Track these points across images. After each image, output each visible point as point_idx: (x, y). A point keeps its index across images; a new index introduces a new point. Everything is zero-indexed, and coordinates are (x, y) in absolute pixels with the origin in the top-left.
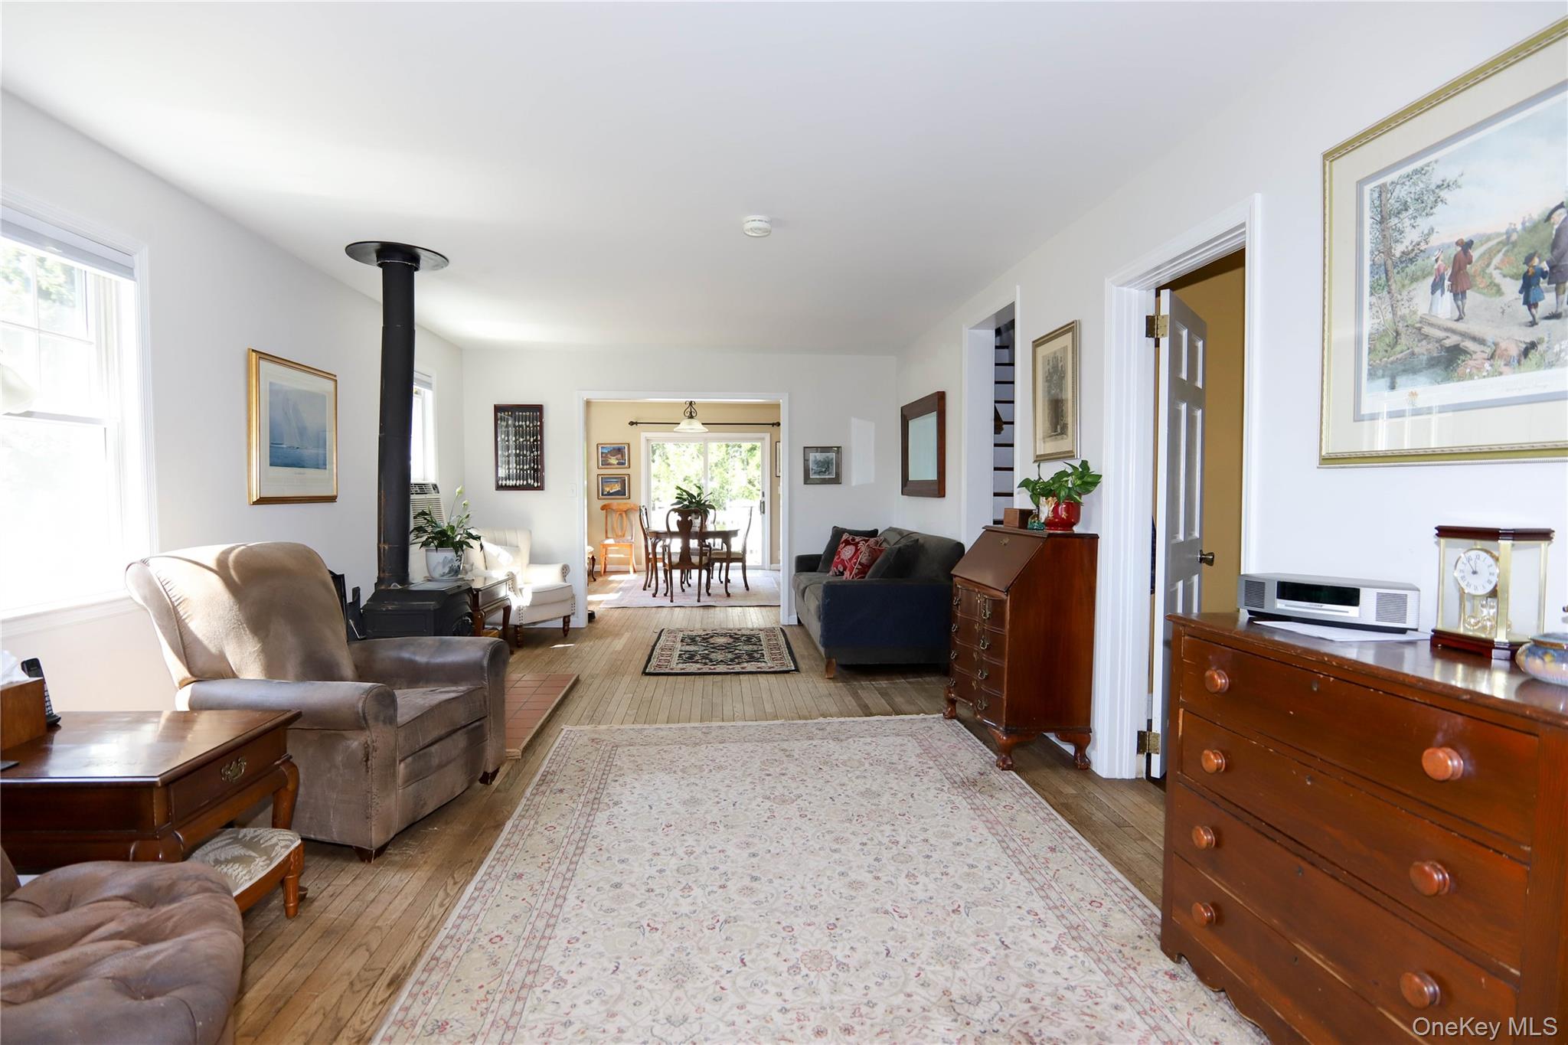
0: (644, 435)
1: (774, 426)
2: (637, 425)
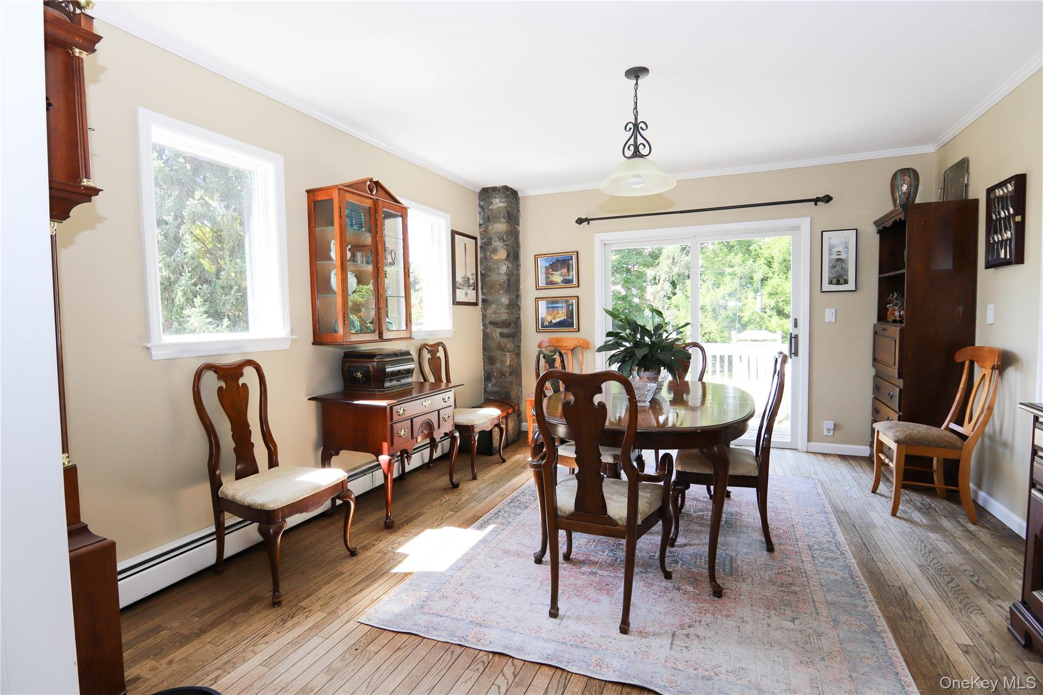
0: (599, 238)
1: (818, 203)
2: (588, 223)
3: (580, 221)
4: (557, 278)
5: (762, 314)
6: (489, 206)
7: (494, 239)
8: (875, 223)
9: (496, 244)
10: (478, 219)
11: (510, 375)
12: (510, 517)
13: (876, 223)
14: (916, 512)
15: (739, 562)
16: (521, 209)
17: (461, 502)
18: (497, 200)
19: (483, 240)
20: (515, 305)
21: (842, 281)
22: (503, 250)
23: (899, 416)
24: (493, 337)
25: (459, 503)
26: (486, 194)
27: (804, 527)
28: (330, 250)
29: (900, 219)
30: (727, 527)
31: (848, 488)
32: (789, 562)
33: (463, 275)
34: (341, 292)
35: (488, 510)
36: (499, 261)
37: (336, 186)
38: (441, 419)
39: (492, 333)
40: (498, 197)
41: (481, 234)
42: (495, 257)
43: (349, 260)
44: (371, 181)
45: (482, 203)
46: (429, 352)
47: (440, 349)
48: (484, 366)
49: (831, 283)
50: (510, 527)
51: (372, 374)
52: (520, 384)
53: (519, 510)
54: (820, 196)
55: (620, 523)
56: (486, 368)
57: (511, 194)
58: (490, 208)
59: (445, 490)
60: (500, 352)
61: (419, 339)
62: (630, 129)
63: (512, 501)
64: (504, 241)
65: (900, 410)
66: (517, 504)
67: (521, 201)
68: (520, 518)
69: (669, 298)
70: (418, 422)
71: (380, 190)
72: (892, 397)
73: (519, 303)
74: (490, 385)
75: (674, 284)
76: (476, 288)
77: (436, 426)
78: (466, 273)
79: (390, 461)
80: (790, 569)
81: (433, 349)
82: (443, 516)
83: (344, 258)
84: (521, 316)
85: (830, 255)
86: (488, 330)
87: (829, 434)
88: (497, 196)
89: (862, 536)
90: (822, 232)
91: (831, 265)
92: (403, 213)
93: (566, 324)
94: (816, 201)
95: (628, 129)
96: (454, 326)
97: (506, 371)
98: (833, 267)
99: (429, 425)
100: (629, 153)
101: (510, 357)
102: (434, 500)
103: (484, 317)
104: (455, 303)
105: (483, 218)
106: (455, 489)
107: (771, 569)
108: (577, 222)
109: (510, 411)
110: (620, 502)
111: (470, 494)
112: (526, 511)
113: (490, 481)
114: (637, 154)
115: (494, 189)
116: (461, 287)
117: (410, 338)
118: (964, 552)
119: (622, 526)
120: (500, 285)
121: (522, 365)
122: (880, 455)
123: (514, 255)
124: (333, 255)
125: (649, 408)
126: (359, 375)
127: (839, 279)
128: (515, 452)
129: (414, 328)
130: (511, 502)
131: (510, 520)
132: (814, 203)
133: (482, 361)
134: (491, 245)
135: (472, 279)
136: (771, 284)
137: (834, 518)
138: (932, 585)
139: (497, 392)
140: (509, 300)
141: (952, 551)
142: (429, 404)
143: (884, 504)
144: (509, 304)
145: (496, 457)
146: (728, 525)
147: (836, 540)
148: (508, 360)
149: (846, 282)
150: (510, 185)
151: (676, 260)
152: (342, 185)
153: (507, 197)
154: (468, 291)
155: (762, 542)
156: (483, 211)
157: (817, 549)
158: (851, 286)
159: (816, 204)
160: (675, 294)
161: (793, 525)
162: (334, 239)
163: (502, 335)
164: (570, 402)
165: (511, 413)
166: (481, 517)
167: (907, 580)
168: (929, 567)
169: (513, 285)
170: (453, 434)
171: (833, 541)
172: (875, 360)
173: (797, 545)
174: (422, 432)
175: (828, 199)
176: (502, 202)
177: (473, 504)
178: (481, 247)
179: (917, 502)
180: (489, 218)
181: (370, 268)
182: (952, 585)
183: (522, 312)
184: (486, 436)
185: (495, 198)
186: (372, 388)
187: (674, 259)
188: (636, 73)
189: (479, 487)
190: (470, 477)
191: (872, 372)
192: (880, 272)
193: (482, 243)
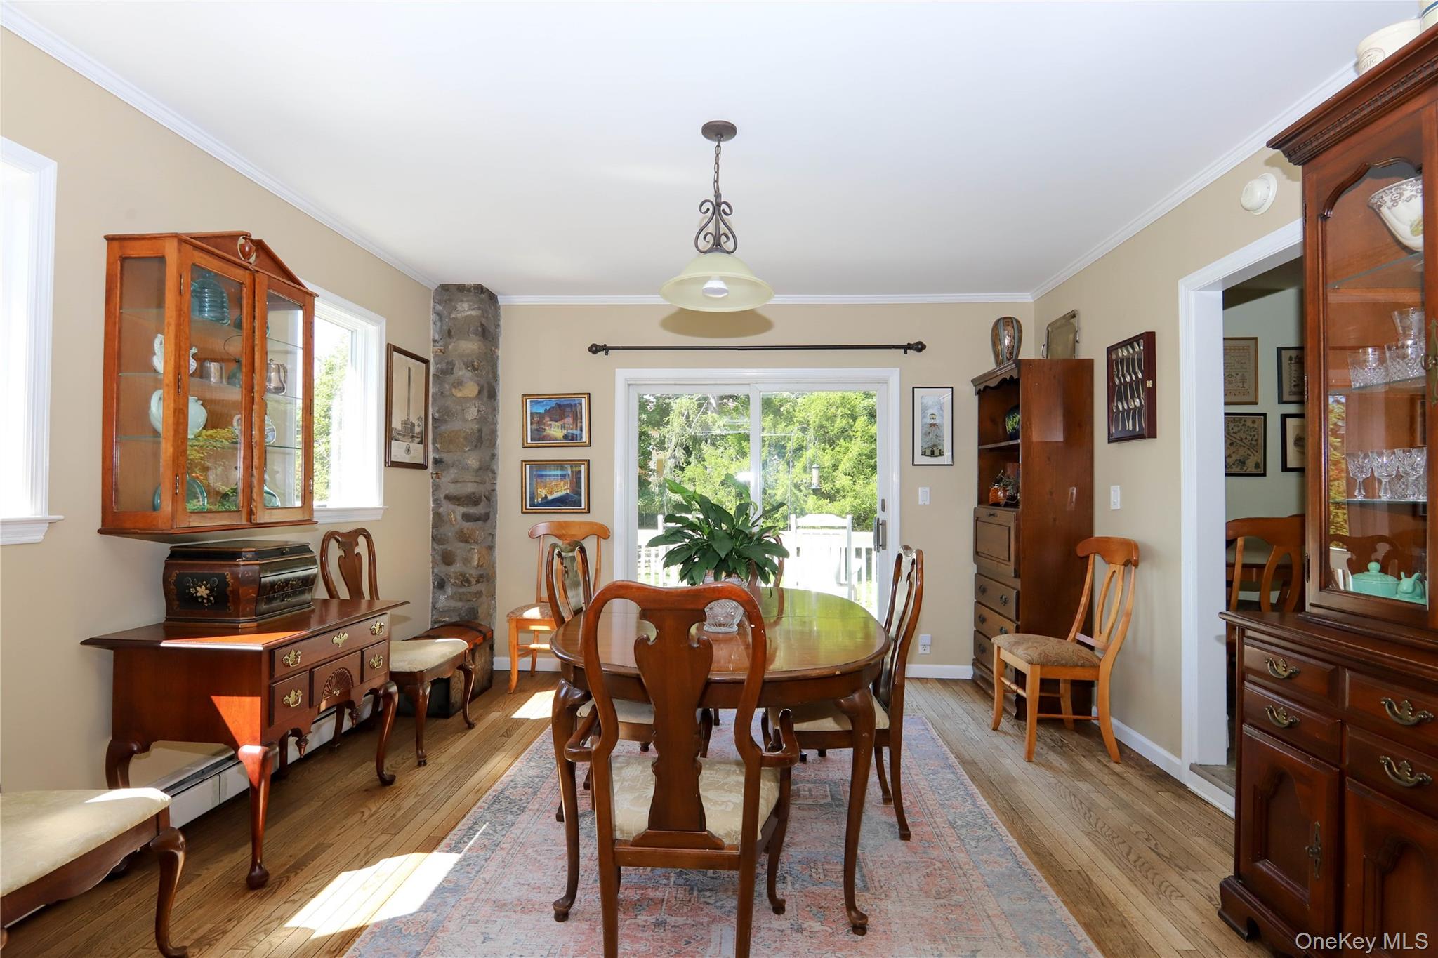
0: (622, 375)
1: (908, 351)
2: (607, 353)
3: (595, 349)
4: (555, 431)
5: (797, 492)
6: (450, 313)
7: (457, 366)
8: (973, 381)
9: (461, 373)
10: (432, 333)
11: (478, 582)
12: (495, 831)
13: (975, 382)
14: (1051, 753)
15: (870, 864)
16: (502, 323)
17: (402, 811)
18: (466, 305)
19: (439, 366)
20: (487, 469)
21: (937, 452)
22: (472, 383)
23: (1017, 627)
24: (451, 521)
25: (398, 815)
26: (449, 293)
27: (933, 792)
28: (152, 353)
29: (1011, 377)
30: (837, 806)
31: (963, 726)
32: (935, 853)
33: (404, 418)
34: (171, 433)
35: (452, 824)
36: (467, 399)
37: (176, 236)
38: (366, 667)
39: (449, 514)
40: (467, 301)
41: (436, 355)
42: (459, 394)
43: (192, 375)
44: (247, 237)
45: (439, 308)
46: (341, 545)
47: (362, 540)
48: (433, 568)
49: (924, 454)
50: (500, 854)
51: (230, 589)
52: (492, 595)
53: (510, 817)
54: (912, 342)
55: (727, 842)
56: (435, 570)
57: (485, 297)
58: (453, 316)
59: (369, 792)
60: (462, 545)
61: (324, 524)
62: (708, 210)
63: (496, 800)
64: (474, 369)
65: (1018, 618)
66: (505, 805)
67: (502, 312)
68: (515, 831)
69: (682, 469)
70: (323, 674)
71: (263, 256)
72: (1006, 602)
73: (495, 467)
74: (442, 598)
75: (688, 451)
76: (423, 441)
77: (356, 678)
78: (408, 414)
79: (265, 755)
80: (938, 864)
81: (347, 540)
82: (368, 847)
83: (182, 370)
84: (498, 488)
85: (923, 417)
86: (441, 510)
87: (925, 652)
88: (465, 299)
89: (1006, 797)
90: (913, 388)
91: (924, 431)
92: (305, 301)
93: (569, 501)
94: (907, 348)
95: (704, 209)
96: (385, 502)
97: (471, 575)
98: (927, 434)
99: (343, 680)
100: (702, 244)
101: (479, 553)
102: (347, 816)
103: (436, 488)
104: (390, 463)
105: (441, 331)
106: (388, 788)
107: (916, 870)
108: (590, 349)
109: (480, 640)
110: (723, 802)
111: (417, 795)
112: (525, 817)
113: (452, 766)
114: (717, 246)
115: (461, 288)
116: (400, 437)
117: (310, 522)
118: (1124, 806)
119: (732, 847)
120: (465, 438)
121: (497, 565)
122: (1002, 679)
123: (489, 392)
124: (158, 363)
125: (738, 634)
126: (202, 591)
127: (933, 451)
128: (487, 709)
129: (316, 503)
130: (494, 803)
131: (498, 837)
132: (903, 350)
133: (430, 559)
134: (452, 373)
135: (419, 425)
136: (809, 453)
137: (964, 773)
138: (1112, 861)
139: (454, 610)
140: (480, 461)
141: (1112, 805)
142: (344, 642)
143: (1012, 744)
144: (480, 468)
145: (457, 718)
146: (837, 803)
147: (979, 808)
148: (476, 557)
149: (941, 454)
150: (486, 285)
151: (691, 419)
152: (188, 235)
153: (481, 301)
154: (411, 445)
155: (892, 826)
156: (441, 319)
157: (962, 826)
158: (946, 459)
159: (906, 353)
160: (689, 464)
161: (920, 792)
162: (162, 334)
163: (467, 517)
164: (648, 639)
165: (481, 644)
166: (443, 838)
167: (1083, 858)
168: (1097, 834)
169: (485, 438)
170: (386, 690)
171: (976, 810)
172: (977, 553)
173: (935, 822)
174: (330, 693)
175: (920, 347)
176: (473, 309)
177: (424, 814)
178: (434, 375)
179: (1046, 738)
180: (449, 332)
181: (234, 394)
182: (1132, 857)
183: (499, 481)
184: (442, 685)
185: (462, 301)
186: (230, 615)
187: (688, 417)
188: (719, 131)
189: (432, 779)
190: (413, 761)
191: (973, 569)
192: (980, 443)
193: (437, 370)
